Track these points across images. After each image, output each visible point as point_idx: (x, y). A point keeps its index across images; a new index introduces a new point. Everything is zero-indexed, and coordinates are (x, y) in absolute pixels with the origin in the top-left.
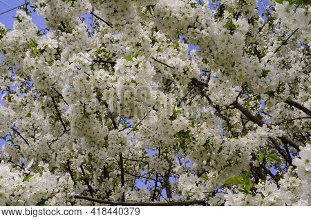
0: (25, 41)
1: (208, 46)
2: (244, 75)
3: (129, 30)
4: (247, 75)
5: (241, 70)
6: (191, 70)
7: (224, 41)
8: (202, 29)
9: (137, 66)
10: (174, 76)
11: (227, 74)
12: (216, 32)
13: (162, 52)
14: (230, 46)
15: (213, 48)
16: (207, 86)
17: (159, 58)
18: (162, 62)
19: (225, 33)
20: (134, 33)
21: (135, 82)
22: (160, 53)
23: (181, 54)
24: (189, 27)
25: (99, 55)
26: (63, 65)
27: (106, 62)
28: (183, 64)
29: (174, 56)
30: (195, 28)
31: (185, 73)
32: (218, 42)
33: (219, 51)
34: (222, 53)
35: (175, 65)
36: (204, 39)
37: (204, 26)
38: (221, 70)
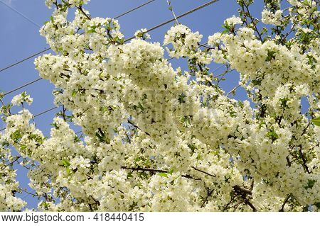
0: (62, 150)
1: (250, 156)
2: (289, 185)
3: (167, 141)
4: (293, 186)
5: (285, 181)
6: (233, 178)
7: (266, 151)
8: (243, 139)
9: (172, 183)
10: (216, 184)
11: (271, 185)
12: (257, 142)
13: (202, 160)
14: (272, 155)
15: (255, 158)
16: (251, 194)
17: (199, 166)
18: (203, 170)
19: (267, 142)
20: (172, 143)
21: (171, 199)
22: (200, 161)
23: (222, 160)
24: (230, 136)
25: (137, 163)
26: (96, 184)
27: (144, 170)
28: (225, 171)
29: (215, 163)
30: (235, 138)
31: (226, 181)
32: (260, 152)
33: (262, 161)
34: (265, 163)
35: (216, 173)
36: (245, 149)
37: (245, 136)
38: (264, 181)
